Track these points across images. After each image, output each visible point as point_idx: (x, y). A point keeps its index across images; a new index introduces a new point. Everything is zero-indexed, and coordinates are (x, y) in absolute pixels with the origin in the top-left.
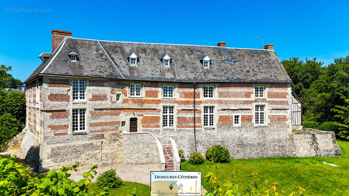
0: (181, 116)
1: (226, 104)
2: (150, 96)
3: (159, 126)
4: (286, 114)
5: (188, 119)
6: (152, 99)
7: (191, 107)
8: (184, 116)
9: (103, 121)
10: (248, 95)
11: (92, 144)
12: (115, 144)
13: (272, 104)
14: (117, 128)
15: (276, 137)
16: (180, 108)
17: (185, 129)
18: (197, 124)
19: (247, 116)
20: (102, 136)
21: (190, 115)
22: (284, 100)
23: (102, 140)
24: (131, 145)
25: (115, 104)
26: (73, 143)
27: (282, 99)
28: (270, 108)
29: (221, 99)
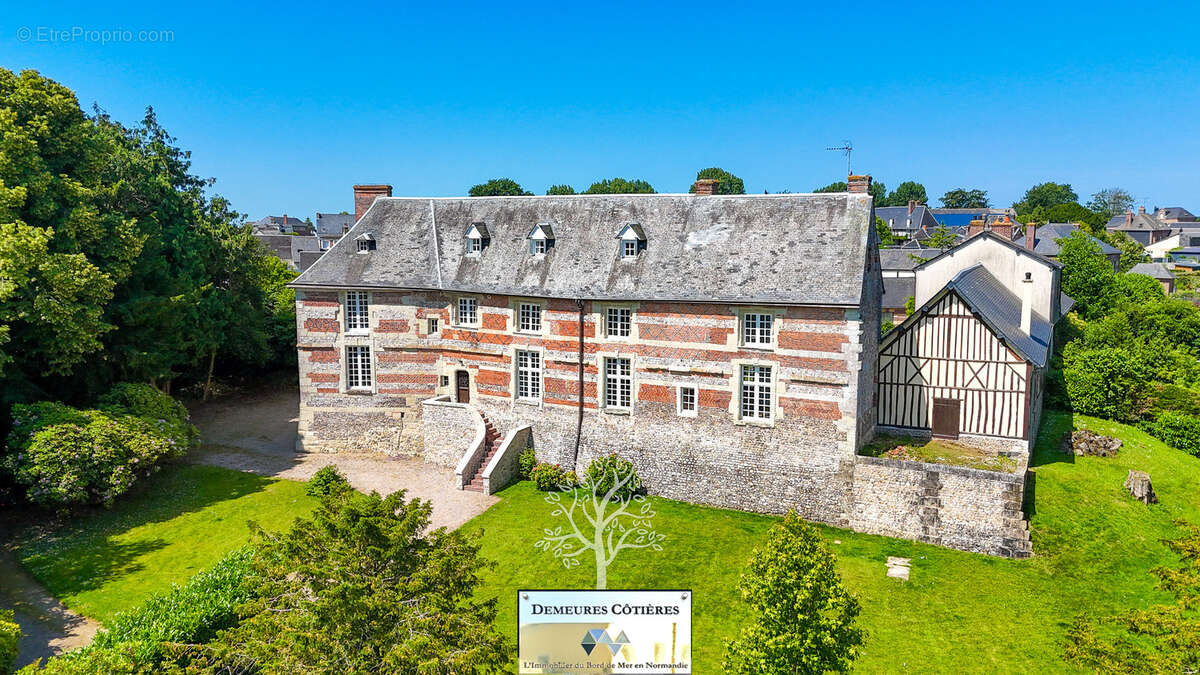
0: (553, 377)
1: (658, 356)
2: (491, 327)
3: (509, 395)
4: (840, 401)
5: (567, 385)
6: (495, 332)
7: (574, 357)
8: (560, 377)
9: (402, 372)
10: (718, 336)
11: (383, 414)
13: (791, 365)
14: (432, 388)
15: (797, 461)
16: (552, 358)
17: (561, 406)
18: (587, 400)
19: (715, 392)
20: (402, 403)
21: (572, 377)
22: (834, 356)
23: (402, 410)
25: (425, 341)
26: (349, 409)
27: (825, 355)
28: (783, 377)
29: (647, 342)
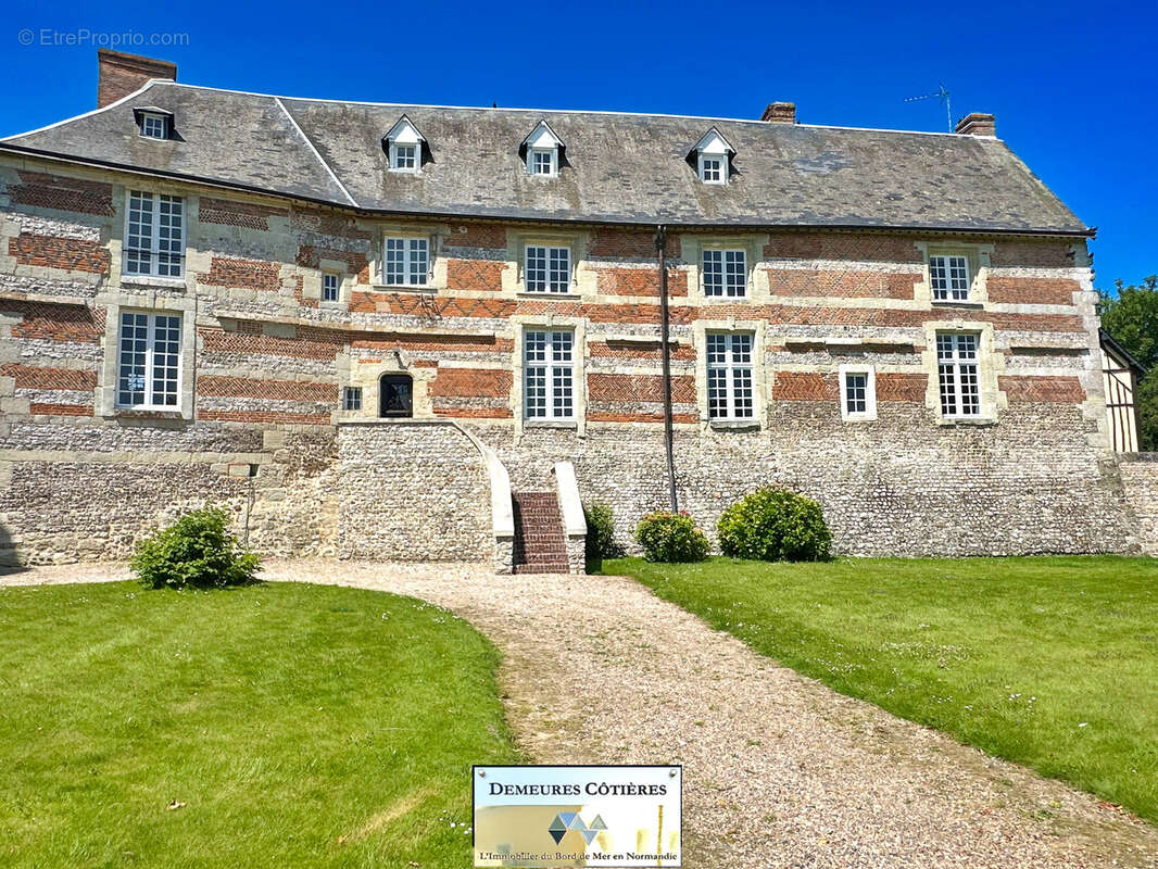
0: (606, 371)
1: (805, 322)
2: (467, 286)
3: (510, 414)
4: (1080, 374)
5: (635, 385)
6: (476, 294)
7: (649, 333)
8: (619, 370)
9: (258, 374)
10: (901, 288)
11: (205, 468)
12: (315, 482)
13: (1008, 327)
14: (325, 413)
15: (1042, 470)
16: (602, 338)
17: (625, 425)
18: (678, 408)
19: (901, 376)
20: (255, 442)
21: (650, 368)
22: (1064, 309)
23: (253, 458)
24: (373, 474)
25: (315, 312)
26: (114, 456)
27: (1053, 309)
28: (1000, 345)
29: (783, 301)
